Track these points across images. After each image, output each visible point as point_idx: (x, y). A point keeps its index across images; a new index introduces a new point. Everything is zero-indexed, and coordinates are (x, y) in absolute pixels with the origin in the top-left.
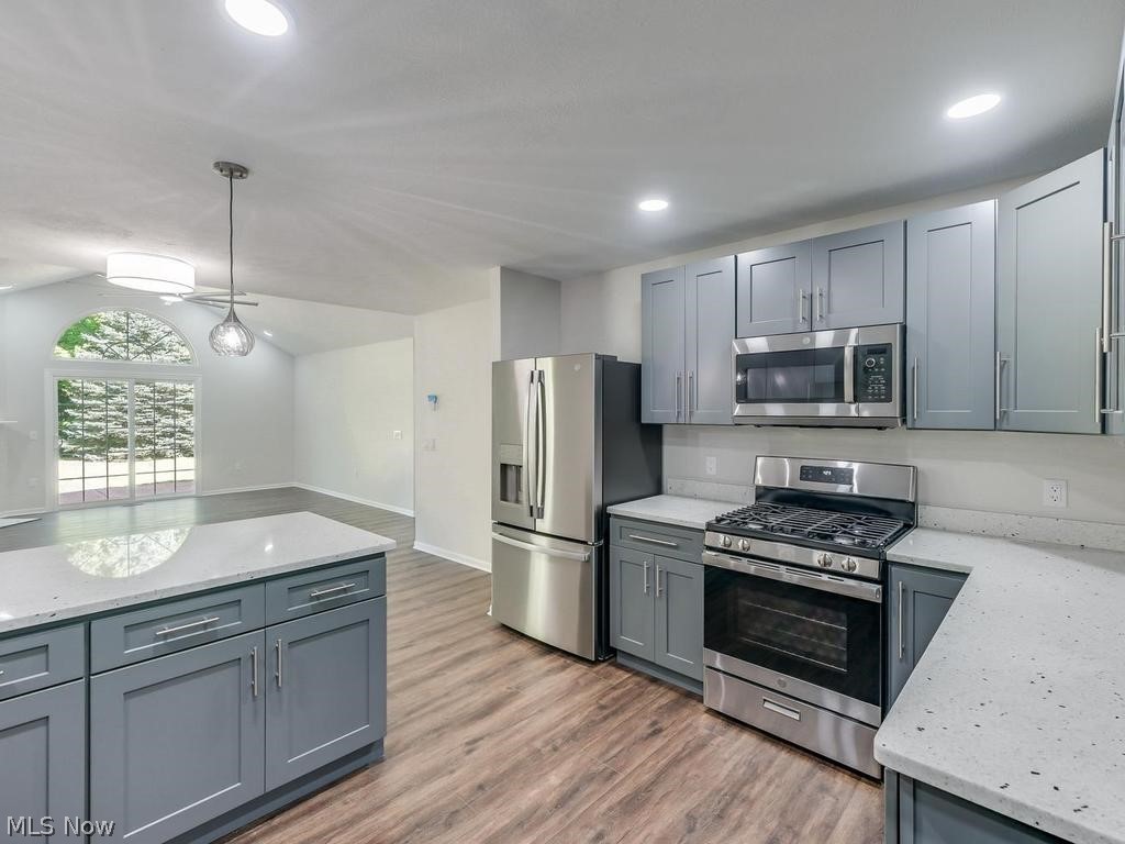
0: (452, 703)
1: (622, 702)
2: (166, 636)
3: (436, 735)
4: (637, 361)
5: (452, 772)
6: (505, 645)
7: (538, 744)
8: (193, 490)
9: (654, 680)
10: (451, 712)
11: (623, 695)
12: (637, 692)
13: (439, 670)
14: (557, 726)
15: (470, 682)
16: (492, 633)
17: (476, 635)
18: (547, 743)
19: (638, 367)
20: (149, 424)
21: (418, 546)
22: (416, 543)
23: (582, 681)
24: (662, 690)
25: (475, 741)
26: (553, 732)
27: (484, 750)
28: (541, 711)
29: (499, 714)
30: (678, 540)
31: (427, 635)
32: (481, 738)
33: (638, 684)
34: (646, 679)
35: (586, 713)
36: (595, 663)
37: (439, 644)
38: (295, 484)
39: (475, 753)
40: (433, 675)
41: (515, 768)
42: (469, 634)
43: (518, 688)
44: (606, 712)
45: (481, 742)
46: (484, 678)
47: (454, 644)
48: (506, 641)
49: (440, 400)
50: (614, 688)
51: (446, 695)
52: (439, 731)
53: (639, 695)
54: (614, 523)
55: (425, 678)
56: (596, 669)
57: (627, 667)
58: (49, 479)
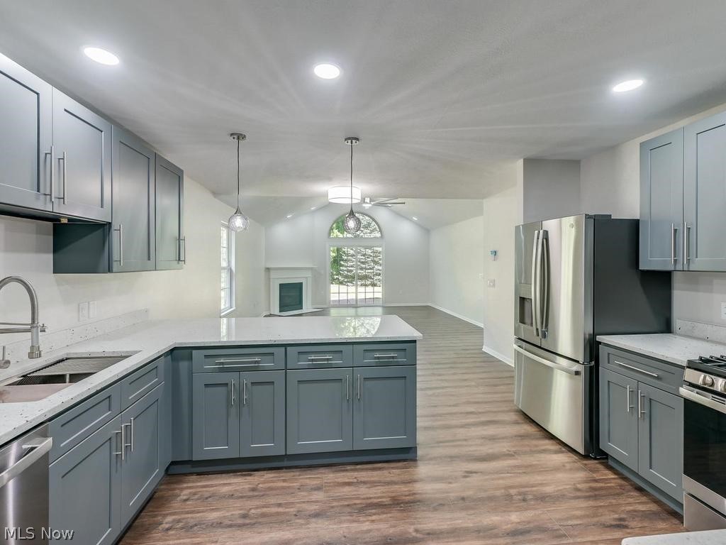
0: (466, 446)
1: (597, 493)
2: (313, 360)
3: (449, 460)
4: (637, 217)
5: (450, 483)
6: (518, 423)
7: (513, 492)
8: (380, 303)
9: (640, 489)
10: (464, 450)
11: (601, 488)
12: (618, 491)
13: (466, 425)
14: (533, 487)
15: (484, 438)
16: (513, 413)
17: (499, 412)
18: (520, 494)
19: (637, 221)
20: (370, 269)
21: (485, 349)
22: (484, 347)
23: (568, 466)
24: (644, 499)
25: (471, 472)
26: (527, 489)
27: (474, 480)
28: (524, 473)
29: (494, 463)
30: (660, 373)
31: (469, 403)
32: (476, 472)
33: (621, 486)
34: (632, 485)
35: (560, 488)
36: (586, 457)
37: (473, 410)
38: (429, 304)
39: (468, 479)
40: (463, 426)
41: (491, 499)
42: (495, 410)
43: (515, 453)
44: (579, 494)
45: (474, 474)
46: (494, 439)
47: (483, 413)
48: (520, 421)
49: (498, 254)
50: (596, 481)
51: (466, 440)
52: (452, 458)
53: (618, 494)
54: (603, 351)
55: (456, 427)
56: (585, 462)
57: (617, 470)
58: (328, 292)
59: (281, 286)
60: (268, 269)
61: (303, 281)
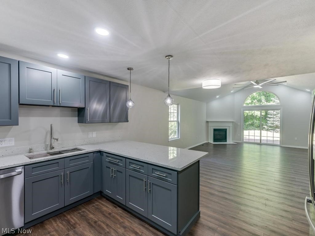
58: (242, 134)
59: (215, 130)
60: (207, 122)
61: (227, 128)
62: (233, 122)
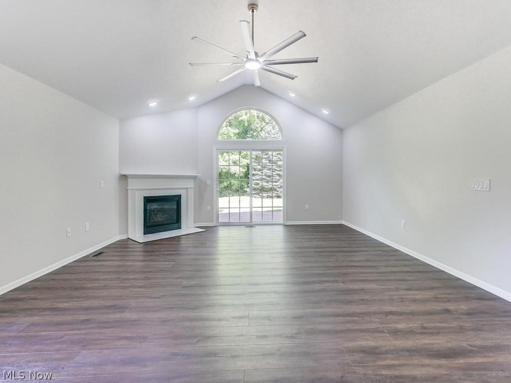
20: (275, 182)
38: (343, 223)
60: (124, 178)
61: (183, 193)
62: (194, 178)
